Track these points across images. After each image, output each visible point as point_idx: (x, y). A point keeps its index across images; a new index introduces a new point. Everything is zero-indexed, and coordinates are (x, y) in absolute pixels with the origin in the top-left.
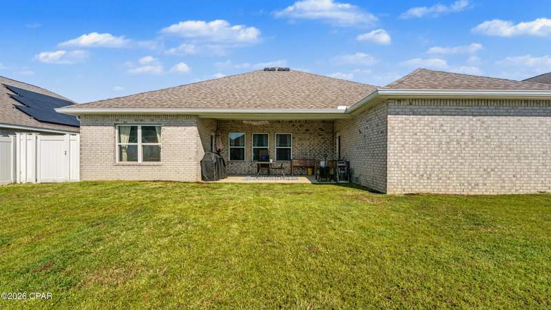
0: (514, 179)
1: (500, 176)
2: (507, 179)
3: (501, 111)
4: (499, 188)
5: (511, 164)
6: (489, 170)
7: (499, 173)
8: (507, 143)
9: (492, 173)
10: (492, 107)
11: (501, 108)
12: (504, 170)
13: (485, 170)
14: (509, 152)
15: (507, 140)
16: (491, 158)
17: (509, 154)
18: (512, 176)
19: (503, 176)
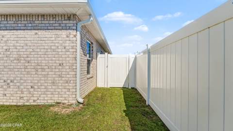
0: (32, 90)
1: (19, 87)
2: (25, 90)
3: (19, 25)
4: (18, 98)
5: (29, 76)
6: (9, 81)
7: (18, 84)
8: (25, 56)
9: (11, 84)
10: (11, 22)
11: (20, 22)
12: (22, 81)
13: (5, 81)
14: (27, 64)
15: (25, 53)
16: (11, 70)
17: (27, 66)
18: (30, 87)
19: (22, 87)
